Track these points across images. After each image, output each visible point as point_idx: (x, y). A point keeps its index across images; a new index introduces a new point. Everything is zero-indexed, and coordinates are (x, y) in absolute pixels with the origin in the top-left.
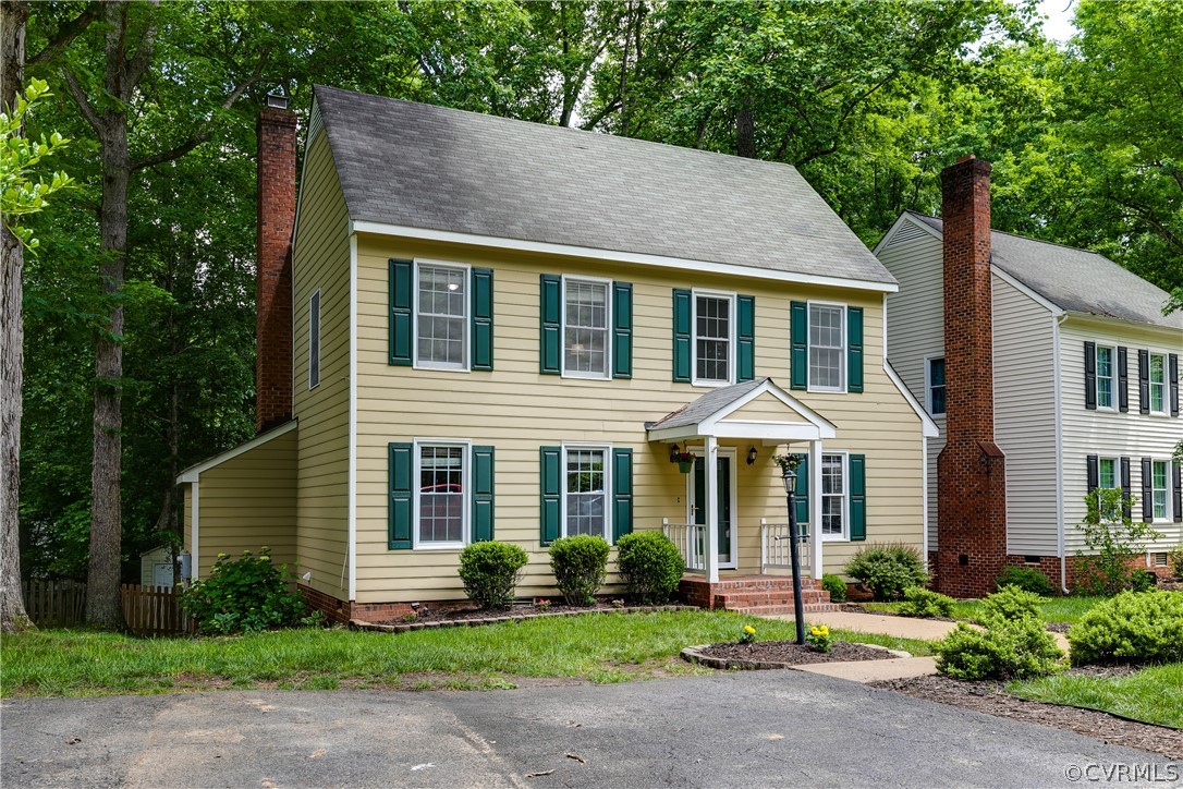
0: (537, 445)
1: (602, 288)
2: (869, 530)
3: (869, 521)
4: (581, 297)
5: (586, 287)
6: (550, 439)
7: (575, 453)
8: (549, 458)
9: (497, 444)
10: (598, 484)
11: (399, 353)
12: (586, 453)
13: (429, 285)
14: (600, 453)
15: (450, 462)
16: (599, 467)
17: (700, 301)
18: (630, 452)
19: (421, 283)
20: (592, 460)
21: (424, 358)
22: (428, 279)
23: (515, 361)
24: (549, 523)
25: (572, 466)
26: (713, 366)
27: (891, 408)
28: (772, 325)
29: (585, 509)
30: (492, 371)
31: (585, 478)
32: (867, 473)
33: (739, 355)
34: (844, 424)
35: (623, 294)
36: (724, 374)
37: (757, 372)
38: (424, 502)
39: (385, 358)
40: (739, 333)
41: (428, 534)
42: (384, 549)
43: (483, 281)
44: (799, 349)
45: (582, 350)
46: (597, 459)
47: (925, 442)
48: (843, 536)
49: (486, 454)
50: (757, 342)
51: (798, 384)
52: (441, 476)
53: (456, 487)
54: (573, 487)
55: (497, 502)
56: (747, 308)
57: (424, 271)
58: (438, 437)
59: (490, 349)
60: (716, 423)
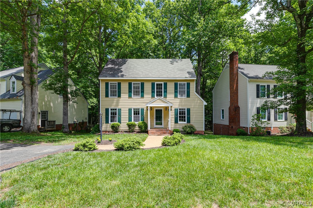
0: (128, 108)
1: (139, 84)
2: (191, 121)
3: (191, 120)
4: (136, 85)
5: (136, 84)
6: (130, 107)
8: (130, 110)
9: (121, 108)
10: (139, 114)
11: (107, 96)
12: (136, 109)
13: (111, 86)
14: (139, 109)
15: (115, 111)
16: (139, 111)
17: (157, 84)
18: (144, 109)
19: (110, 85)
21: (111, 96)
22: (111, 85)
23: (124, 96)
24: (130, 120)
25: (134, 111)
26: (159, 94)
27: (196, 100)
28: (171, 87)
29: (136, 118)
30: (121, 97)
31: (136, 113)
32: (191, 111)
33: (164, 93)
34: (185, 103)
35: (142, 84)
36: (161, 96)
37: (167, 95)
38: (111, 117)
39: (105, 96)
40: (164, 89)
41: (111, 121)
42: (105, 123)
43: (119, 84)
44: (176, 91)
45: (136, 93)
46: (138, 110)
47: (204, 106)
48: (186, 123)
49: (120, 110)
50: (167, 90)
51: (176, 96)
52: (114, 113)
53: (116, 114)
54: (134, 114)
55: (122, 117)
56: (166, 84)
57: (111, 84)
58: (113, 107)
59: (121, 94)
60: (149, 104)
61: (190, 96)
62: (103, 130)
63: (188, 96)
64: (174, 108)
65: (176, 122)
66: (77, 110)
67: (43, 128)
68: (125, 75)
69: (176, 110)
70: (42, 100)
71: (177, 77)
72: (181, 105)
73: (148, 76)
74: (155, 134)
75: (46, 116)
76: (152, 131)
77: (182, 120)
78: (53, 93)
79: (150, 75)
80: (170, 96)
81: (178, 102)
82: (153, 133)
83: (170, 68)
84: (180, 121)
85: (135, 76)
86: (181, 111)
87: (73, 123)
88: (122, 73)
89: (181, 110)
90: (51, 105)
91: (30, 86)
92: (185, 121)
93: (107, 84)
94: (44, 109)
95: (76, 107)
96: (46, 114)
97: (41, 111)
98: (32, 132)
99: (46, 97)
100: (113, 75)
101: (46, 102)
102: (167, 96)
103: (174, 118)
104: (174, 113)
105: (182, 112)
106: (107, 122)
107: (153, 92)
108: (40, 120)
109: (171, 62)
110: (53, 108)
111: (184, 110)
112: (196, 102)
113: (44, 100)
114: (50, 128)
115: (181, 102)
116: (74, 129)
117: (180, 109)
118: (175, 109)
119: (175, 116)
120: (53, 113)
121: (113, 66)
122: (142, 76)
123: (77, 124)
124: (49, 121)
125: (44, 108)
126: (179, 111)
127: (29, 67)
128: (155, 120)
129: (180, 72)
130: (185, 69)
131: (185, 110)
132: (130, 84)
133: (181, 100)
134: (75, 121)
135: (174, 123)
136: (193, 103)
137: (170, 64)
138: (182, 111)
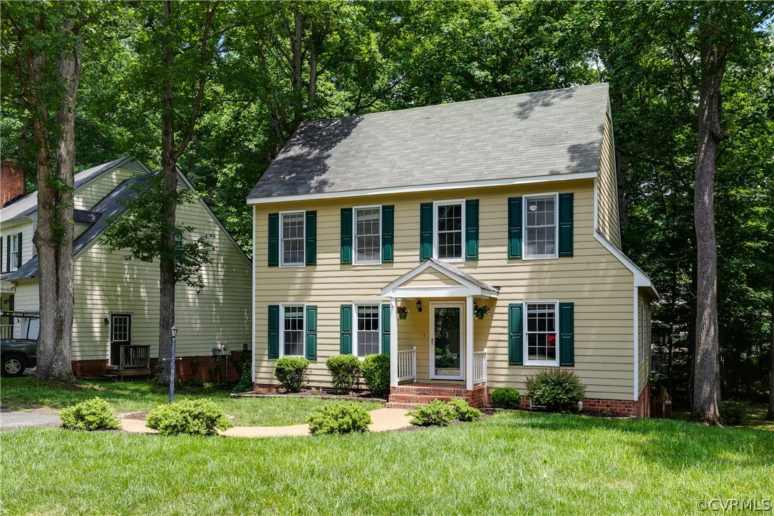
0: (339, 304)
1: (376, 211)
2: (576, 359)
3: (577, 352)
4: (364, 218)
5: (368, 212)
6: (346, 300)
7: (363, 307)
8: (346, 310)
9: (319, 304)
10: (376, 327)
11: (273, 262)
12: (367, 308)
13: (287, 224)
14: (377, 307)
15: (297, 314)
16: (376, 315)
17: (441, 209)
19: (284, 223)
20: (371, 311)
21: (286, 260)
22: (287, 221)
23: (328, 258)
24: (346, 348)
25: (360, 315)
26: (450, 249)
27: (603, 266)
28: (493, 217)
29: (369, 340)
30: (315, 265)
31: (368, 321)
32: (576, 316)
33: (467, 240)
34: (555, 281)
35: (388, 213)
36: (458, 254)
37: (480, 250)
38: (287, 335)
39: (266, 263)
40: (467, 226)
41: (287, 352)
42: (266, 358)
43: (312, 217)
44: (515, 230)
45: (367, 248)
46: (374, 311)
47: (636, 291)
48: (555, 363)
49: (313, 310)
50: (481, 229)
51: (514, 255)
52: (294, 321)
53: (301, 327)
54: (361, 327)
55: (319, 335)
56: (473, 207)
57: (285, 217)
58: (292, 302)
59: (316, 253)
60: (394, 289)
61: (571, 249)
62: (259, 381)
63: (567, 249)
64: (507, 303)
65: (515, 359)
66: (225, 309)
67: (116, 367)
68: (331, 181)
69: (515, 310)
70: (115, 280)
71: (516, 174)
72: (535, 289)
73: (407, 180)
74: (411, 404)
75: (125, 330)
76: (402, 391)
77: (542, 353)
78: (130, 258)
79: (417, 174)
80: (493, 253)
81: (526, 276)
82: (404, 399)
83: (505, 136)
84: (532, 357)
85: (364, 183)
86: (534, 315)
87: (211, 354)
88: (323, 177)
89: (537, 311)
90: (142, 294)
91: (52, 245)
92: (552, 355)
93: (273, 220)
94: (120, 307)
95: (221, 297)
96: (125, 323)
97: (113, 315)
98: (56, 379)
99: (126, 267)
100: (294, 184)
101: (125, 284)
102: (477, 253)
103: (506, 344)
104: (506, 324)
105: (540, 320)
106: (273, 354)
107: (426, 239)
108: (109, 344)
109: (520, 109)
110: (147, 303)
111: (547, 311)
112: (601, 273)
113: (120, 280)
114: (132, 368)
115: (534, 275)
116: (216, 376)
117: (531, 307)
118: (511, 307)
119: (510, 337)
120: (147, 321)
121: (306, 150)
122: (384, 183)
123: (224, 357)
124: (136, 348)
125: (120, 303)
126: (529, 315)
127: (48, 190)
128: (432, 348)
129: (536, 150)
130: (563, 136)
131: (551, 311)
132: (346, 216)
133: (536, 268)
134: (219, 346)
135: (506, 364)
136: (588, 280)
137: (515, 120)
138: (540, 315)
